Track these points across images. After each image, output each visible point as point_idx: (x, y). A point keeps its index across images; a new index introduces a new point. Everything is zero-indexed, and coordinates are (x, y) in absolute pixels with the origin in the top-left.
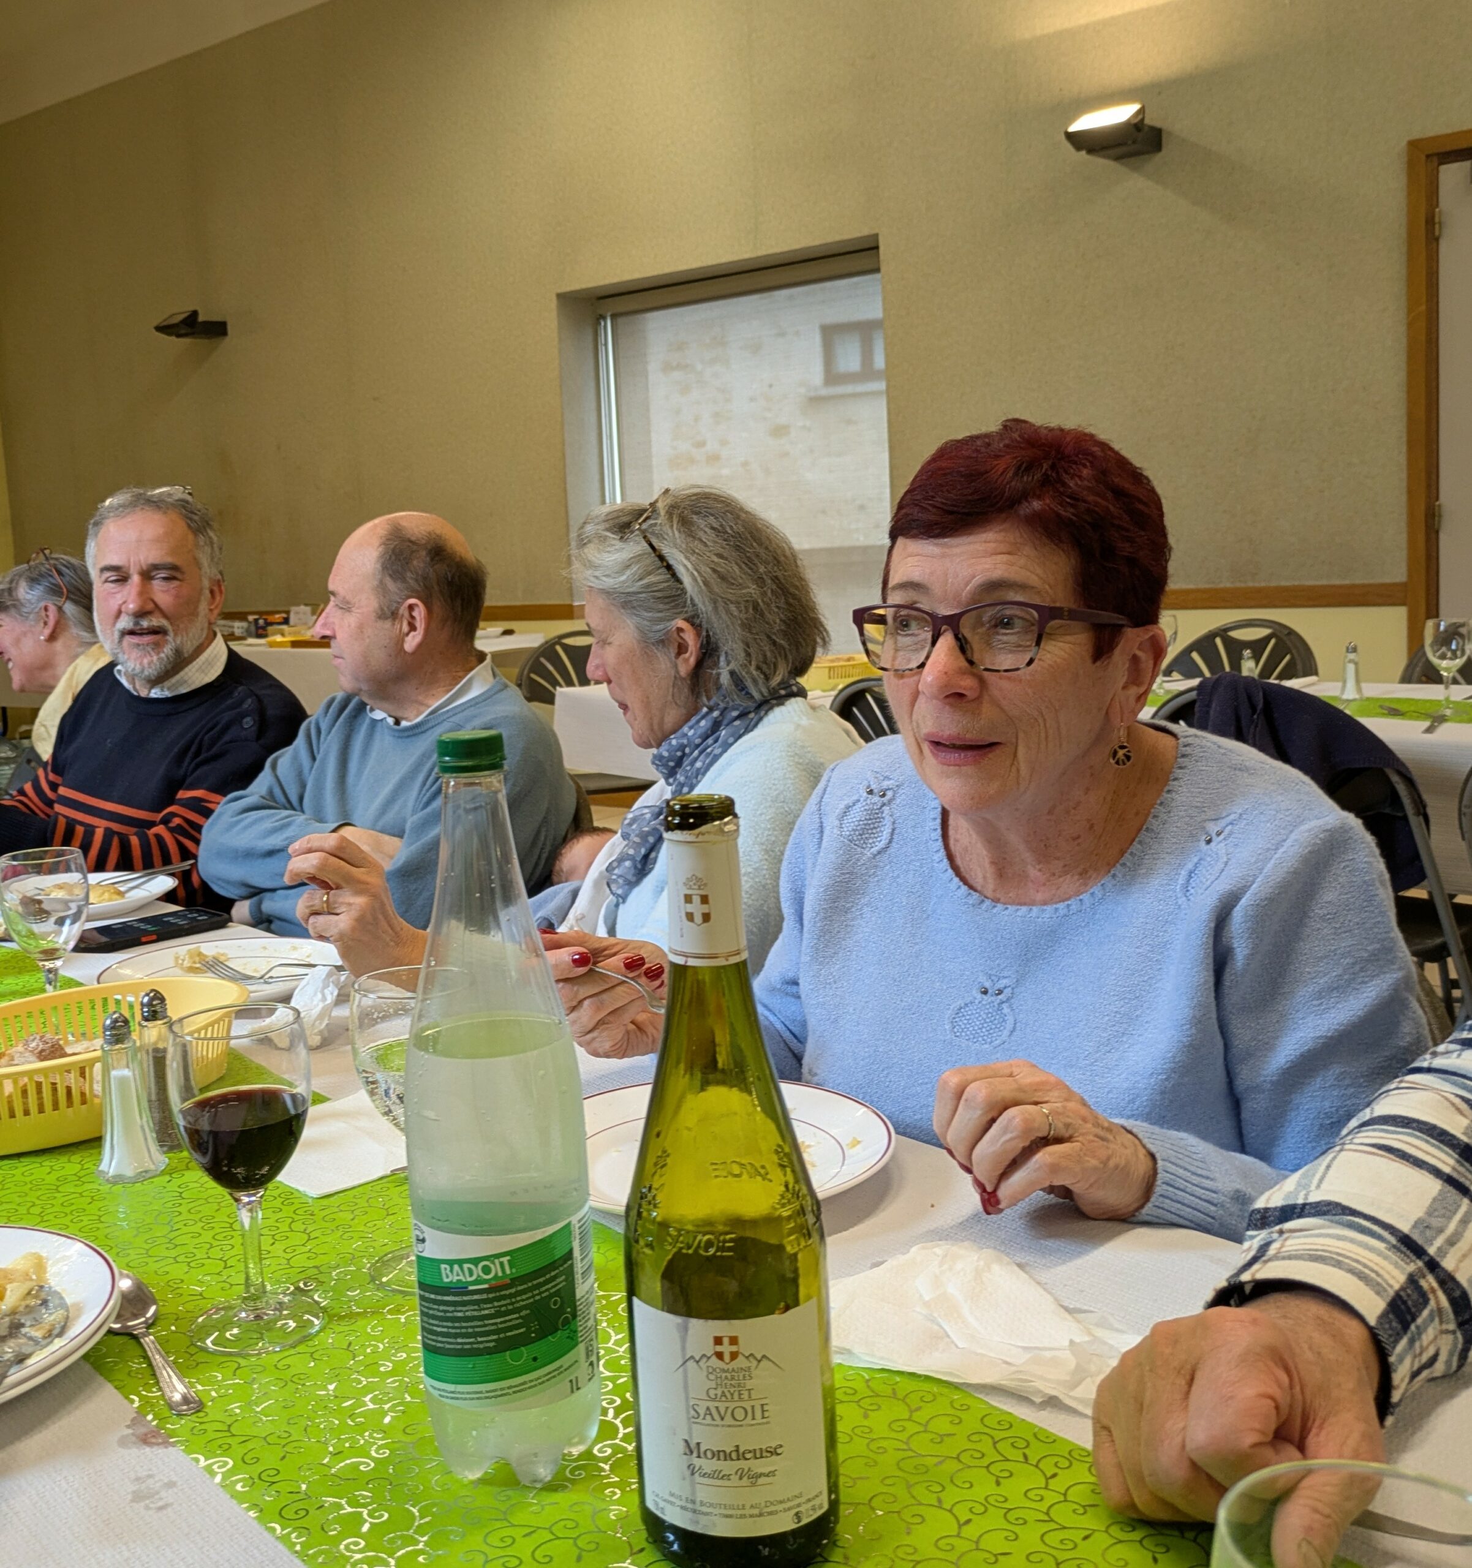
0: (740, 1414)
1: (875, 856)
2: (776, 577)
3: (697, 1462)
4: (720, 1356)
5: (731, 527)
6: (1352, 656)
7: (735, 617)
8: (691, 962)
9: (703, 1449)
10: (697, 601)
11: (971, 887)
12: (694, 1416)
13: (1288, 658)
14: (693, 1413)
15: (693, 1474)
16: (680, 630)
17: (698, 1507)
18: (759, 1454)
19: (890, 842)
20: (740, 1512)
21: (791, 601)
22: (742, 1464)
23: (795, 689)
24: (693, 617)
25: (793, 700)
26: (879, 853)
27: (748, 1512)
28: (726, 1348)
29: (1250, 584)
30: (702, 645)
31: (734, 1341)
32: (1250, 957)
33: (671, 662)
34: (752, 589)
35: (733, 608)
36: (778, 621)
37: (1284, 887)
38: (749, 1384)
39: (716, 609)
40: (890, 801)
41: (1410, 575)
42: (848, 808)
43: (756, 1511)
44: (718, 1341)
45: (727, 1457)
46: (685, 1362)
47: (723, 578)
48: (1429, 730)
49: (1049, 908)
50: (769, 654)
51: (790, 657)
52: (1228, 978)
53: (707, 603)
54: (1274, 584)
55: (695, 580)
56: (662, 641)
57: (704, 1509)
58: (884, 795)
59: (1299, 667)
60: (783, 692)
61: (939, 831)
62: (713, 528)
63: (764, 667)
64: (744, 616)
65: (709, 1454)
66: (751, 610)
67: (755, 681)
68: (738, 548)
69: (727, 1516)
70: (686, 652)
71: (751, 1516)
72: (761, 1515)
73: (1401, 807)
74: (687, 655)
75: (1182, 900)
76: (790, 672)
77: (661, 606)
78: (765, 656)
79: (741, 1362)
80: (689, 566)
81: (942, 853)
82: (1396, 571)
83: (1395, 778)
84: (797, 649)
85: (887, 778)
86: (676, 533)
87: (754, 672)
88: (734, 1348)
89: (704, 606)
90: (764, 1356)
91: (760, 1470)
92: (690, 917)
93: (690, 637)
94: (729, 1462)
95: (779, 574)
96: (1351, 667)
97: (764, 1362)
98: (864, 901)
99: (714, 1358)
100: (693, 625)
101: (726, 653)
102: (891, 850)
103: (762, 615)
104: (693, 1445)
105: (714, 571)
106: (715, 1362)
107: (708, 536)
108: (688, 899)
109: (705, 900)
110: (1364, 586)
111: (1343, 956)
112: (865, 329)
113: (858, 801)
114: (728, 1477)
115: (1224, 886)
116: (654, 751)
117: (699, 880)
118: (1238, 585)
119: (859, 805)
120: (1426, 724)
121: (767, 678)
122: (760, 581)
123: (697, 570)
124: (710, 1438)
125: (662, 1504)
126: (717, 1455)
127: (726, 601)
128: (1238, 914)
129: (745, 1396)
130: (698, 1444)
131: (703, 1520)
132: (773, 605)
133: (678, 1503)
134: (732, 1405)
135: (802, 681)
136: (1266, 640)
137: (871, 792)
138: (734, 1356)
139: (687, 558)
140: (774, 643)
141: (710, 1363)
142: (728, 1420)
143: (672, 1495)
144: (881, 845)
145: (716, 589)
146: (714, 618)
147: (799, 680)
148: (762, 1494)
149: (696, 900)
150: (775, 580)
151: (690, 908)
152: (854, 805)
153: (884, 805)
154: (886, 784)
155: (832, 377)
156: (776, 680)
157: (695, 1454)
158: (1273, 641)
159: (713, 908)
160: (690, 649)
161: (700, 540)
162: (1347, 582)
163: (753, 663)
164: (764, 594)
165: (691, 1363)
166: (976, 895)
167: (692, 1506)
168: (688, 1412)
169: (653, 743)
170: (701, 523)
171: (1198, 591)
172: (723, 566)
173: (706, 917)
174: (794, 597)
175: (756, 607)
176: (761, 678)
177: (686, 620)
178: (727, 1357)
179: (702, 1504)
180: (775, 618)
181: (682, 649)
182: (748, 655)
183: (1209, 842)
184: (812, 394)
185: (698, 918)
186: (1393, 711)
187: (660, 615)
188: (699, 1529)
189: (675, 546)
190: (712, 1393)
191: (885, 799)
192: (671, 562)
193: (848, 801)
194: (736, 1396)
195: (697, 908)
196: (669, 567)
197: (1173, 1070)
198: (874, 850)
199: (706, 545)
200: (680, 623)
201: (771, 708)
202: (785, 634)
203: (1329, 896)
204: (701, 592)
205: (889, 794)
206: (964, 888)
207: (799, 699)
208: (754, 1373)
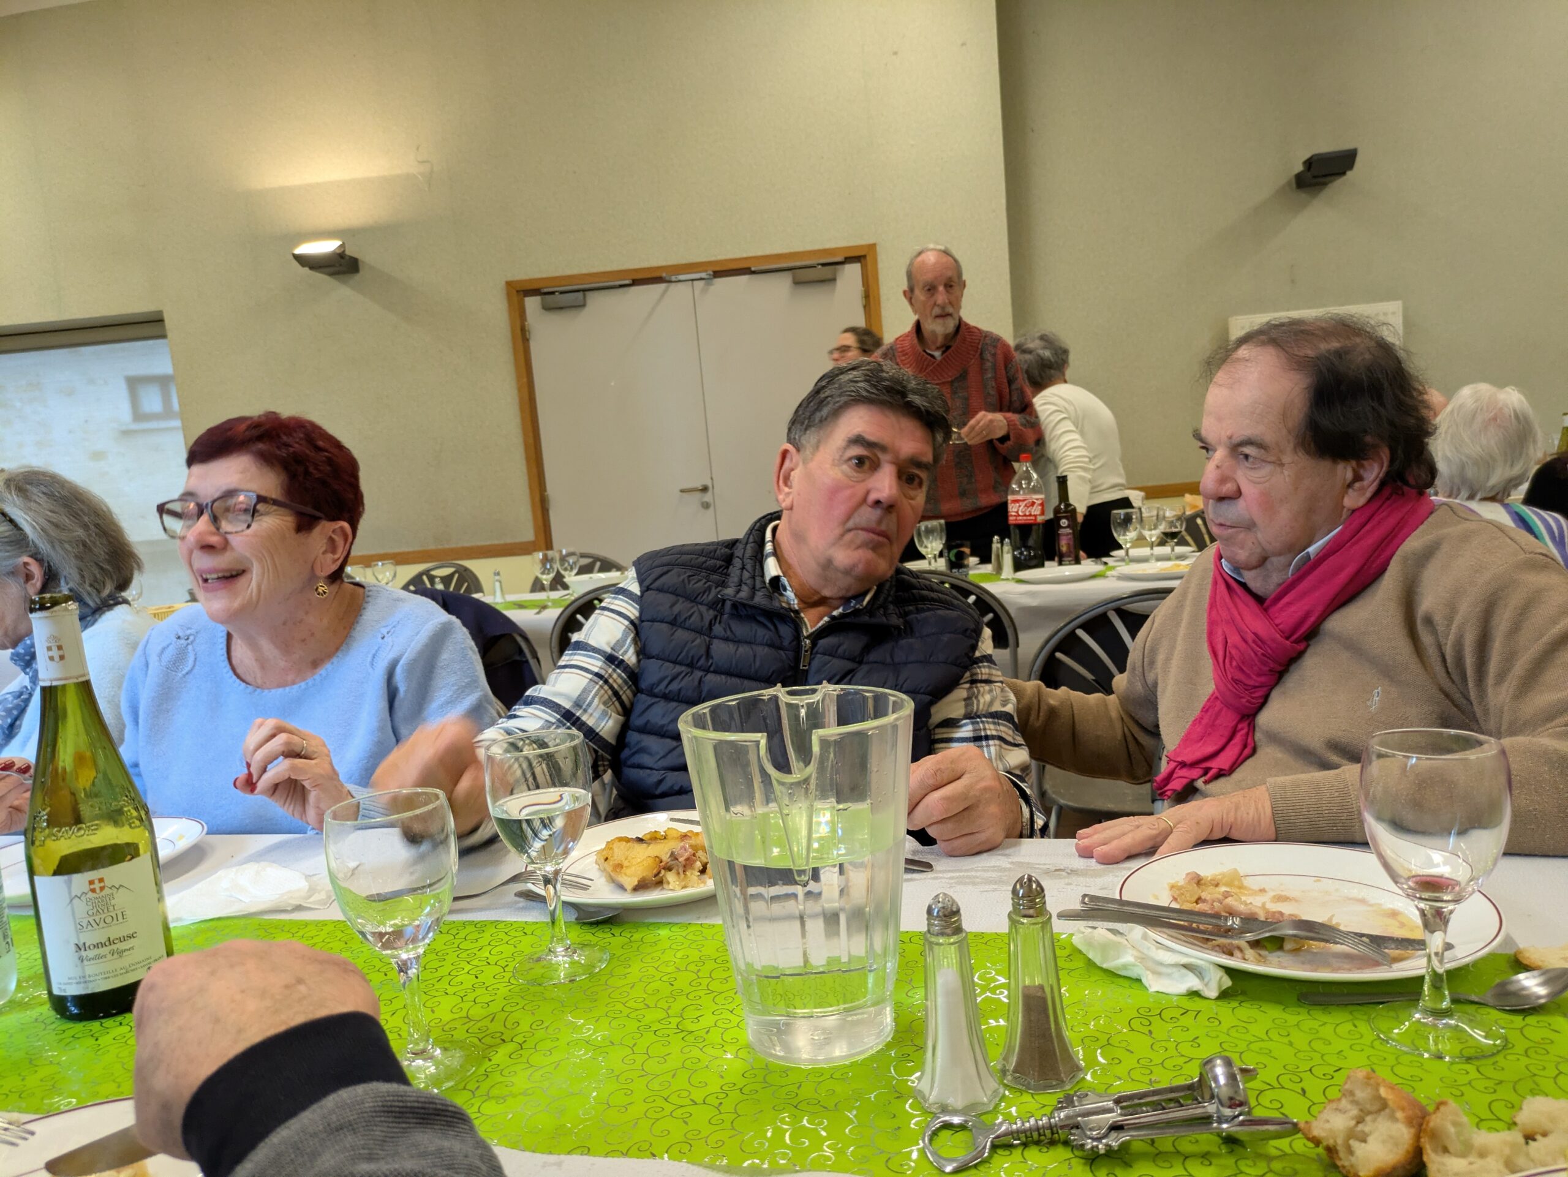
0: (109, 920)
1: (184, 676)
2: (98, 524)
3: (83, 953)
4: (93, 891)
5: (59, 492)
6: (497, 578)
7: (70, 552)
8: (54, 683)
9: (87, 945)
10: (37, 541)
11: (247, 683)
12: (80, 928)
13: (466, 585)
14: (79, 927)
15: (82, 961)
16: (26, 564)
17: (87, 979)
18: (122, 939)
19: (194, 666)
20: (112, 974)
21: (111, 540)
22: (114, 947)
23: (120, 599)
24: (36, 554)
25: (119, 606)
26: (187, 673)
27: (119, 972)
28: (97, 886)
29: (447, 546)
30: (45, 572)
31: (101, 880)
32: (405, 692)
33: (21, 586)
34: (80, 533)
35: (67, 546)
36: (102, 553)
37: (421, 653)
38: (113, 902)
39: (53, 547)
40: (192, 642)
41: (536, 536)
42: (164, 649)
43: (124, 971)
44: (91, 882)
45: (103, 945)
46: (71, 900)
47: (56, 526)
48: (538, 613)
49: (296, 687)
50: (98, 576)
51: (115, 577)
52: (397, 703)
53: (46, 544)
54: (460, 545)
55: (34, 528)
56: (12, 573)
57: (91, 979)
58: (188, 639)
59: (473, 588)
60: (111, 602)
61: (226, 655)
62: (44, 493)
63: (96, 585)
64: (75, 551)
65: (92, 947)
66: (81, 547)
67: (89, 594)
68: (66, 506)
69: (106, 978)
70: (33, 578)
71: (121, 974)
72: (127, 972)
73: (525, 656)
74: (34, 581)
75: (370, 670)
76: (116, 588)
77: (9, 548)
78: (95, 576)
79: (107, 891)
80: (29, 519)
81: (228, 667)
82: (528, 534)
83: (519, 639)
84: (120, 572)
85: (189, 628)
86: (15, 497)
87: (89, 589)
88: (102, 884)
89: (44, 547)
90: (121, 886)
91: (124, 948)
92: (51, 658)
93: (35, 569)
94: (105, 948)
95: (100, 522)
96: (497, 584)
97: (121, 890)
98: (179, 703)
99: (90, 893)
100: (36, 559)
101: (65, 577)
102: (195, 671)
103: (90, 550)
104: (81, 945)
105: (49, 521)
106: (91, 895)
107: (43, 500)
108: (49, 649)
109: (60, 648)
110: (511, 544)
111: (453, 685)
112: (163, 382)
113: (171, 644)
114: (105, 956)
115: (391, 656)
116: (10, 651)
117: (54, 637)
118: (440, 547)
119: (171, 647)
120: (537, 610)
121: (99, 592)
122: (86, 527)
123: (34, 521)
124: (90, 938)
125: (63, 987)
126: (96, 946)
127: (61, 542)
128: (399, 670)
129: (111, 908)
130: (84, 944)
131: (91, 985)
132: (98, 543)
133: (74, 981)
134: (103, 916)
135: (126, 594)
136: (452, 575)
137: (179, 638)
138: (102, 889)
139: (25, 513)
140: (101, 568)
141: (88, 896)
142: (102, 924)
143: (69, 979)
144: (187, 669)
145: (53, 534)
146: (53, 554)
147: (123, 594)
148: (127, 960)
149: (55, 649)
150: (97, 526)
151: (51, 653)
152: (168, 646)
153: (188, 644)
154: (188, 632)
155: (138, 416)
156: (106, 592)
157: (83, 949)
158: (456, 576)
159: (66, 652)
160: (36, 577)
161: (36, 502)
162: (502, 542)
163: (87, 582)
164: (89, 535)
165: (76, 901)
166: (250, 688)
167: (84, 980)
168: (76, 927)
169: (8, 645)
170: (35, 490)
171: (414, 552)
172: (55, 518)
173: (62, 658)
174: (113, 537)
175: (85, 545)
176: (94, 593)
177: (31, 556)
178: (98, 891)
179: (89, 976)
180: (100, 551)
181: (29, 577)
182: (83, 577)
183: (383, 638)
184: (124, 428)
185: (57, 658)
186: (521, 606)
187: (7, 554)
188: (89, 991)
189: (15, 505)
190: (90, 913)
191: (189, 641)
192: (13, 517)
193: (165, 644)
194: (106, 911)
195: (55, 653)
196: (11, 521)
197: (371, 757)
198: (184, 672)
199: (39, 504)
200: (26, 559)
201: (104, 612)
202: (109, 562)
203: (445, 656)
204: (40, 536)
205: (191, 638)
206: (243, 685)
207: (124, 606)
208: (115, 896)
